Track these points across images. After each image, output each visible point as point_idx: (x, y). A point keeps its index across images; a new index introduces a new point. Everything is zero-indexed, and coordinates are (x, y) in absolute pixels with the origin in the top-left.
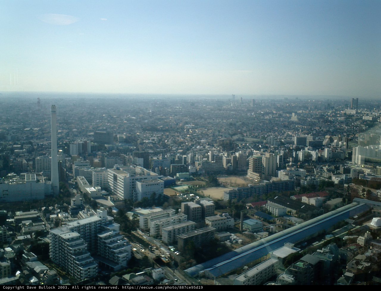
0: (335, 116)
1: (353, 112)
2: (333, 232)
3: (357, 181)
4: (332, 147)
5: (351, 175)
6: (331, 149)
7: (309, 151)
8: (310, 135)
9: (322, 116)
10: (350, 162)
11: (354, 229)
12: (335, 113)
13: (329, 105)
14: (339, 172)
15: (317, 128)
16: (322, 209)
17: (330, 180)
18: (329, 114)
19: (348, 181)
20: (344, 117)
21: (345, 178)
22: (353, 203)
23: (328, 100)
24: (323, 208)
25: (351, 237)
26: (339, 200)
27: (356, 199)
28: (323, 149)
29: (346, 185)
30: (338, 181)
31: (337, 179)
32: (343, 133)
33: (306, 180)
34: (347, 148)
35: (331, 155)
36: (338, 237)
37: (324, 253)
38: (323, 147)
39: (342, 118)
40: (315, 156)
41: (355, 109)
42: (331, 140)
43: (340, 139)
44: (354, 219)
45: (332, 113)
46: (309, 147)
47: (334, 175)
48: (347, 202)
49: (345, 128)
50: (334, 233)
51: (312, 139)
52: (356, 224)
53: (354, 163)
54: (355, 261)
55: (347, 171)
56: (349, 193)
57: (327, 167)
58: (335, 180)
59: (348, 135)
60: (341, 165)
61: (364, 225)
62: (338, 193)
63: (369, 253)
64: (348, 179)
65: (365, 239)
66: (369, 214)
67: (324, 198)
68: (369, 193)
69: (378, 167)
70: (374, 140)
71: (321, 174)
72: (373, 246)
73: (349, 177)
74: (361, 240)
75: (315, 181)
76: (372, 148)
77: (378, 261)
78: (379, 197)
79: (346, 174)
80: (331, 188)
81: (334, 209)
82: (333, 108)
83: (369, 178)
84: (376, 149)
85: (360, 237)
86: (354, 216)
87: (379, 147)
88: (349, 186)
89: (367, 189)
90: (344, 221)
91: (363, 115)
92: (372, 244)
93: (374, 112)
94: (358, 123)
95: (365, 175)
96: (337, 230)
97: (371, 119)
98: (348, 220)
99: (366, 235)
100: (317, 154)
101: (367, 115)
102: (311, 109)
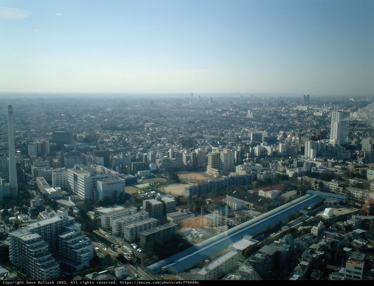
0: (288, 113)
1: (305, 108)
2: (288, 223)
3: (309, 174)
4: (286, 142)
5: (304, 169)
6: (285, 144)
7: (265, 147)
8: (264, 132)
9: (276, 113)
10: (303, 156)
11: (308, 220)
12: (288, 109)
13: (282, 103)
14: (293, 166)
15: (272, 125)
17: (285, 174)
18: (282, 110)
19: (301, 174)
20: (296, 114)
21: (299, 171)
22: (306, 195)
23: (281, 97)
24: (279, 201)
25: (306, 227)
26: (294, 192)
27: (309, 191)
28: (277, 144)
29: (299, 178)
30: (292, 174)
31: (291, 172)
32: (295, 129)
33: (262, 174)
34: (300, 143)
35: (285, 150)
36: (293, 228)
37: (281, 244)
38: (278, 143)
40: (270, 151)
41: (306, 105)
42: (285, 136)
43: (294, 135)
44: (307, 210)
45: (286, 109)
46: (264, 143)
47: (288, 168)
48: (301, 194)
49: (297, 124)
50: (290, 224)
51: (267, 135)
52: (310, 215)
53: (306, 157)
54: (309, 251)
55: (300, 165)
56: (302, 186)
57: (281, 161)
58: (290, 173)
59: (301, 131)
60: (294, 159)
61: (318, 215)
62: (293, 186)
63: (322, 242)
64: (301, 172)
65: (318, 229)
66: (321, 206)
67: (280, 191)
68: (321, 185)
69: (328, 160)
70: (325, 135)
71: (276, 168)
72: (325, 235)
73: (302, 170)
74: (315, 230)
75: (270, 175)
76: (323, 142)
77: (331, 249)
78: (330, 188)
79: (300, 168)
80: (286, 182)
81: (289, 201)
82: (286, 105)
83: (321, 171)
84: (327, 143)
85: (314, 227)
86: (308, 207)
87: (329, 141)
88: (302, 179)
89: (319, 181)
90: (299, 212)
91: (314, 112)
92: (325, 233)
93: (324, 108)
94: (309, 119)
95: (317, 168)
96: (292, 221)
97: (321, 115)
98: (302, 211)
99: (319, 225)
100: (272, 149)
101: (318, 111)
102: (265, 106)
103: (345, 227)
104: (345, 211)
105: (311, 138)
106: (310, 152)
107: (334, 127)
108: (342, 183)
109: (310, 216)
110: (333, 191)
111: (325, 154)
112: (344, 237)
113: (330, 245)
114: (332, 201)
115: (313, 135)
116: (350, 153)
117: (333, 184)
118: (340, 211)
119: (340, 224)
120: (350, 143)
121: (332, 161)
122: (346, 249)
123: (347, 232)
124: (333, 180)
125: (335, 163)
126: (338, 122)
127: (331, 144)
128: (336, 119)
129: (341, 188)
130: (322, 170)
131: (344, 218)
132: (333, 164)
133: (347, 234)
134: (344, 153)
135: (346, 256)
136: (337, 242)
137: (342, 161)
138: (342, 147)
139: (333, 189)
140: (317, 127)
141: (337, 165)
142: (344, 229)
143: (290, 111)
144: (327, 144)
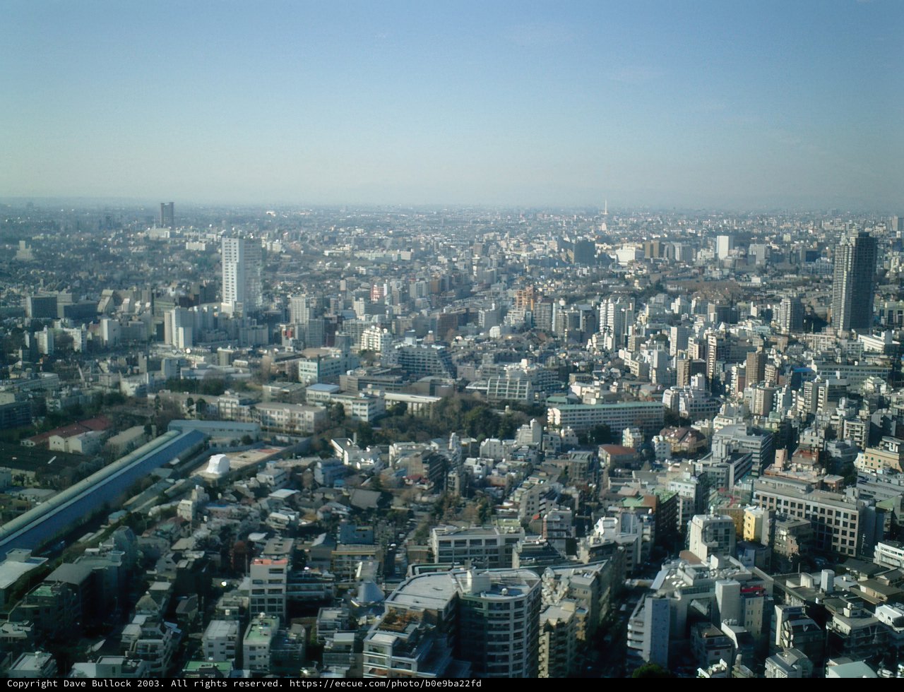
0: (125, 245)
1: (165, 234)
2: (125, 504)
3: (176, 384)
5: (162, 374)
6: (117, 320)
7: (65, 330)
8: (64, 292)
9: (94, 247)
10: (160, 346)
11: (171, 488)
12: (123, 236)
13: (109, 221)
14: (137, 370)
15: (83, 275)
16: (98, 458)
17: (117, 391)
18: (110, 240)
19: (156, 386)
20: (144, 247)
21: (150, 381)
22: (167, 433)
23: (106, 208)
24: (102, 454)
25: (166, 506)
26: (138, 430)
27: (174, 423)
28: (98, 322)
29: (151, 396)
30: (134, 389)
31: (132, 385)
32: (143, 281)
33: (58, 397)
34: (153, 313)
35: (118, 333)
36: (135, 513)
37: (102, 554)
38: (99, 317)
39: (141, 249)
40: (81, 339)
41: (166, 227)
42: (117, 300)
43: (137, 296)
44: (172, 466)
45: (117, 237)
46: (63, 320)
47: (125, 377)
48: (154, 433)
49: (148, 270)
50: (128, 505)
51: (71, 300)
52: (175, 476)
53: (169, 346)
54: (171, 555)
55: (154, 366)
56: (158, 413)
57: (109, 361)
58: (129, 388)
59: (155, 286)
60: (140, 355)
61: (194, 474)
62: (134, 416)
63: (202, 532)
64: (156, 382)
65: (194, 503)
66: (202, 452)
67: (104, 432)
68: (202, 405)
69: (220, 349)
70: (211, 293)
71: (96, 379)
72: (210, 515)
73: (156, 377)
74: (185, 507)
75: (80, 396)
76: (206, 309)
77: (221, 544)
78: (223, 410)
79: (151, 372)
80: (117, 408)
81: (126, 454)
82: (118, 226)
83: (201, 375)
84: (216, 310)
85: (184, 501)
86: (172, 459)
87: (220, 308)
88: (157, 397)
89: (196, 397)
90: (150, 474)
91: (187, 241)
92: (209, 511)
93: (209, 232)
94: (176, 258)
95: (193, 369)
96: (134, 498)
97: (204, 249)
98: (158, 472)
99: (195, 495)
100: (83, 334)
101: (196, 239)
102: (66, 229)
103: (253, 489)
104: (255, 456)
105: (177, 301)
106: (177, 336)
107: (230, 275)
108: (247, 396)
109: (177, 479)
110: (230, 416)
111: (212, 335)
112: (251, 512)
113: (219, 536)
114: (227, 440)
115: (183, 294)
116: (267, 329)
117: (228, 399)
118: (244, 457)
119: (242, 485)
120: (267, 309)
121: (229, 350)
122: (254, 537)
123: (256, 500)
124: (227, 392)
125: (234, 354)
126: (238, 261)
127: (224, 314)
128: (233, 255)
129: (246, 408)
130: (203, 372)
131: (249, 472)
132: (231, 358)
133: (257, 505)
134: (254, 331)
135: (253, 551)
136: (236, 525)
137: (249, 349)
138: (249, 318)
139: (229, 411)
140: (194, 276)
141: (238, 358)
142: (252, 495)
143: (129, 239)
144: (216, 314)
